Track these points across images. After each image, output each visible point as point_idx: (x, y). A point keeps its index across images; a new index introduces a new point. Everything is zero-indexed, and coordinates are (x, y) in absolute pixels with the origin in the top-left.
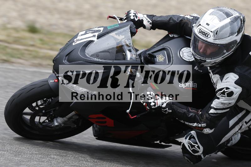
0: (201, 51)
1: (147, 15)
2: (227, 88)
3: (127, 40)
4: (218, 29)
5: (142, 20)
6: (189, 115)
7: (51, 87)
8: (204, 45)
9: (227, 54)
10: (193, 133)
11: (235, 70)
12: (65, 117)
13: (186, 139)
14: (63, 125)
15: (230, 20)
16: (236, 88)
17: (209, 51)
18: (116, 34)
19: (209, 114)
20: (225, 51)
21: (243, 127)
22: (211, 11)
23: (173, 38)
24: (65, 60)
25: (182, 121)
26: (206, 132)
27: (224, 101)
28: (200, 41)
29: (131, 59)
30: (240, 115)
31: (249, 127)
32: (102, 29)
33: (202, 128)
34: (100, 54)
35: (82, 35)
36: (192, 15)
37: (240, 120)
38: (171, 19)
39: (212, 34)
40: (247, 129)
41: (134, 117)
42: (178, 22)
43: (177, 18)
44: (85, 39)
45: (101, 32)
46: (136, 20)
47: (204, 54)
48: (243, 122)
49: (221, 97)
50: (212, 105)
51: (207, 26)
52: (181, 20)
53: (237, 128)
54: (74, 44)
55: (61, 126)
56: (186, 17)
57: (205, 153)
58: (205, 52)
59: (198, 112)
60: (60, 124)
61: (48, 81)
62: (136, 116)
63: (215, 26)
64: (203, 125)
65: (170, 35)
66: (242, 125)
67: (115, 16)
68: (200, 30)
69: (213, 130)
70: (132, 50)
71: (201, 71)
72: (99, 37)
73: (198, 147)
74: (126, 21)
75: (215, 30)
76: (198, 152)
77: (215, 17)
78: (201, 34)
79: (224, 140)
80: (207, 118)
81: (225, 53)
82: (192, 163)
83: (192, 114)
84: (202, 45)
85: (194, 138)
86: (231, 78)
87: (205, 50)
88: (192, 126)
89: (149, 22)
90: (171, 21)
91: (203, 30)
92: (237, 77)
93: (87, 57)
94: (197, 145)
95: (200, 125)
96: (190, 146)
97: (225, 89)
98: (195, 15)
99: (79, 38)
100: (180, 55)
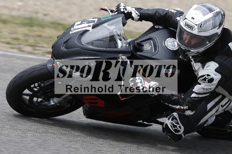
0: (186, 41)
1: (135, 8)
2: (208, 75)
3: (118, 30)
4: (202, 22)
5: (131, 13)
6: (173, 98)
7: (50, 70)
8: (188, 37)
9: (209, 45)
10: (175, 114)
11: (216, 59)
12: (61, 97)
13: (169, 119)
14: (58, 104)
15: (212, 15)
16: (216, 75)
17: (193, 42)
18: (108, 25)
19: (191, 98)
20: (208, 42)
21: (219, 110)
22: (195, 6)
23: (158, 29)
24: (63, 47)
25: (167, 104)
26: (188, 114)
27: (205, 86)
28: (185, 33)
29: (121, 47)
30: (217, 100)
31: (224, 110)
32: (96, 20)
33: (184, 110)
34: (95, 42)
35: (78, 25)
36: (175, 9)
37: (217, 104)
38: (157, 12)
39: (196, 27)
40: (223, 111)
41: (124, 99)
42: (163, 15)
43: (162, 12)
44: (81, 28)
45: (96, 22)
46: (126, 12)
47: (189, 45)
48: (220, 106)
49: (202, 83)
50: (194, 90)
51: (192, 20)
52: (166, 13)
53: (214, 111)
54: (71, 33)
55: (57, 105)
56: (170, 11)
57: (185, 132)
58: (189, 43)
59: (181, 95)
60: (56, 104)
61: (47, 65)
62: (125, 98)
63: (199, 20)
64: (185, 107)
65: (155, 26)
66: (218, 108)
67: (107, 9)
68: (186, 23)
69: (193, 112)
70: (122, 39)
71: (186, 60)
72: (94, 27)
73: (180, 127)
74: (117, 13)
75: (200, 24)
76: (179, 131)
77: (199, 12)
78: (186, 27)
79: (202, 121)
80: (189, 101)
81: (207, 44)
82: (173, 141)
83: (175, 98)
84: (187, 36)
85: (176, 118)
86: (212, 66)
87: (190, 41)
88: (175, 108)
89: (137, 14)
90: (157, 14)
91: (188, 23)
92: (217, 65)
93: (83, 45)
94: (178, 125)
95: (182, 108)
96: (172, 126)
97: (206, 76)
98: (179, 9)
99: (75, 27)
100: (165, 44)
